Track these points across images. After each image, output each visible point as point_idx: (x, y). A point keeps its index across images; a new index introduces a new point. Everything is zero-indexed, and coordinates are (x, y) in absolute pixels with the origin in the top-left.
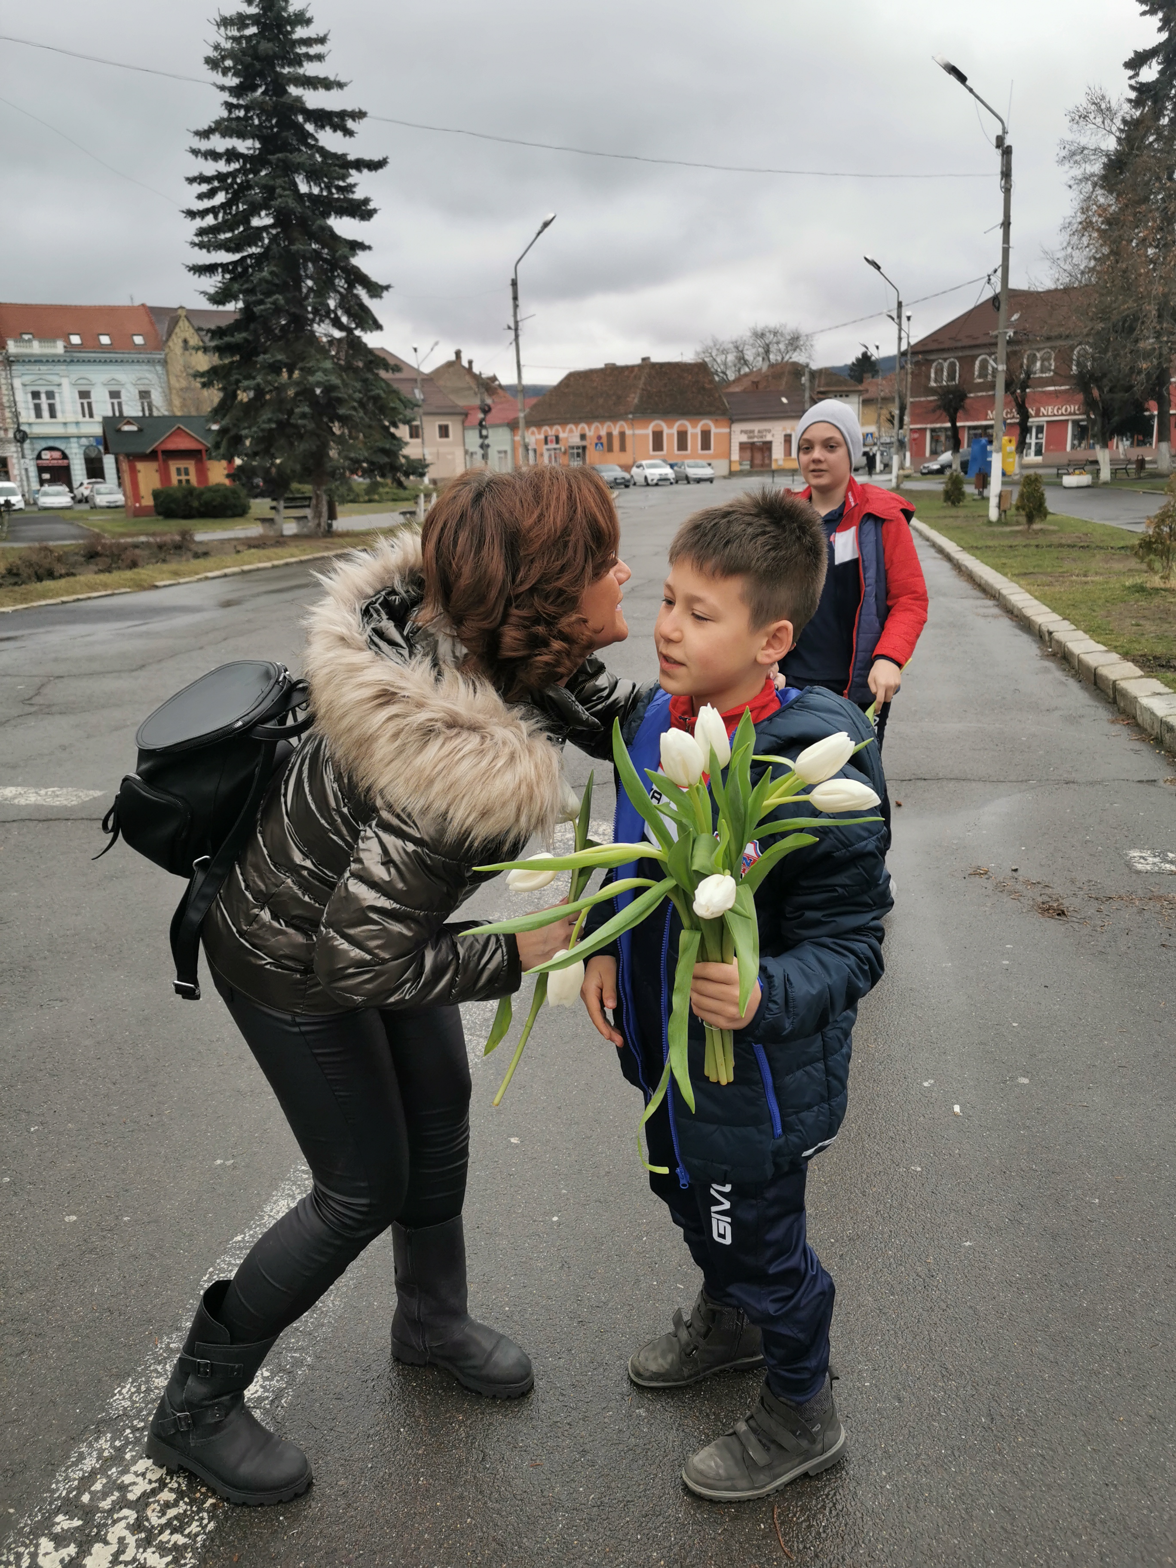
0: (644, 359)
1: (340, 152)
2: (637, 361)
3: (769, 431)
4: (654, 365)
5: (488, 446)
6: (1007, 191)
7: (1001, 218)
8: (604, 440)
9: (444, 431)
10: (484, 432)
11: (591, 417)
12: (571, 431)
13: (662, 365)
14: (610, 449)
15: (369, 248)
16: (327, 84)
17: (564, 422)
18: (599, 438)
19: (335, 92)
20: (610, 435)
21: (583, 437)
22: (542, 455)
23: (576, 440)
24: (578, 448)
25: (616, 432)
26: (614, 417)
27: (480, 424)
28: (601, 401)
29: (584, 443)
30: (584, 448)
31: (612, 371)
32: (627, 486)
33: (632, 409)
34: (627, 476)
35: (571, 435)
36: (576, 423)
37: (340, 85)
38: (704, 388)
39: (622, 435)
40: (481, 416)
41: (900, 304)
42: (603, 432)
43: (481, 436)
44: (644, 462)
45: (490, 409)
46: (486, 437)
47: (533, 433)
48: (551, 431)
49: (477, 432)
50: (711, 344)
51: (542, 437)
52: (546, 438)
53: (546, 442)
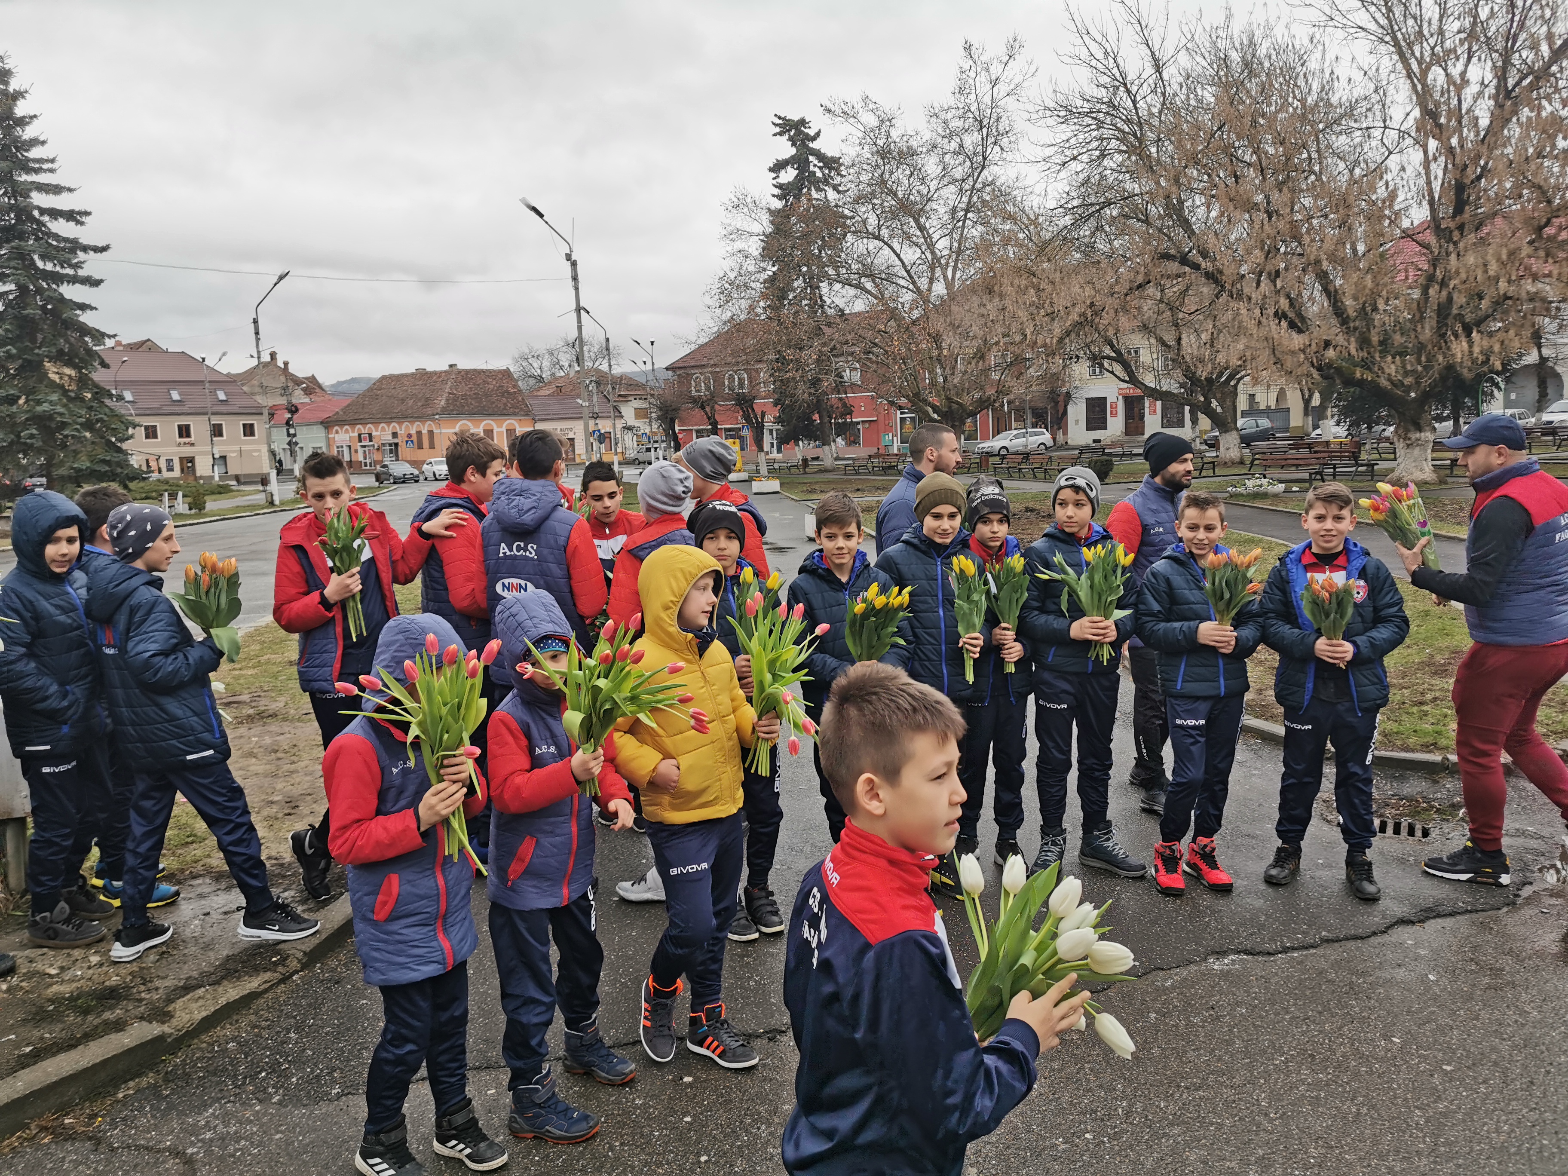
0: (451, 366)
1: (72, 237)
2: (447, 368)
3: (571, 429)
4: (460, 372)
5: (296, 443)
6: (577, 289)
7: (574, 307)
8: (414, 438)
9: (249, 430)
10: (292, 431)
11: (402, 418)
12: (383, 429)
13: (467, 372)
14: (420, 447)
15: (96, 309)
16: (57, 190)
17: (376, 422)
18: (410, 436)
19: (65, 195)
20: (419, 433)
21: (395, 435)
22: (356, 451)
23: (388, 438)
24: (390, 445)
25: (425, 431)
26: (422, 418)
27: (288, 423)
28: (411, 402)
29: (396, 441)
30: (396, 445)
31: (422, 375)
32: (417, 481)
33: (439, 410)
34: (416, 472)
35: (383, 433)
36: (388, 423)
37: (70, 190)
38: (508, 393)
39: (431, 433)
40: (289, 416)
41: (607, 340)
42: (413, 432)
43: (289, 435)
44: (432, 460)
45: (297, 410)
46: (294, 435)
47: (347, 431)
48: (364, 430)
49: (285, 430)
50: (527, 351)
51: (356, 434)
52: (360, 435)
53: (360, 441)
